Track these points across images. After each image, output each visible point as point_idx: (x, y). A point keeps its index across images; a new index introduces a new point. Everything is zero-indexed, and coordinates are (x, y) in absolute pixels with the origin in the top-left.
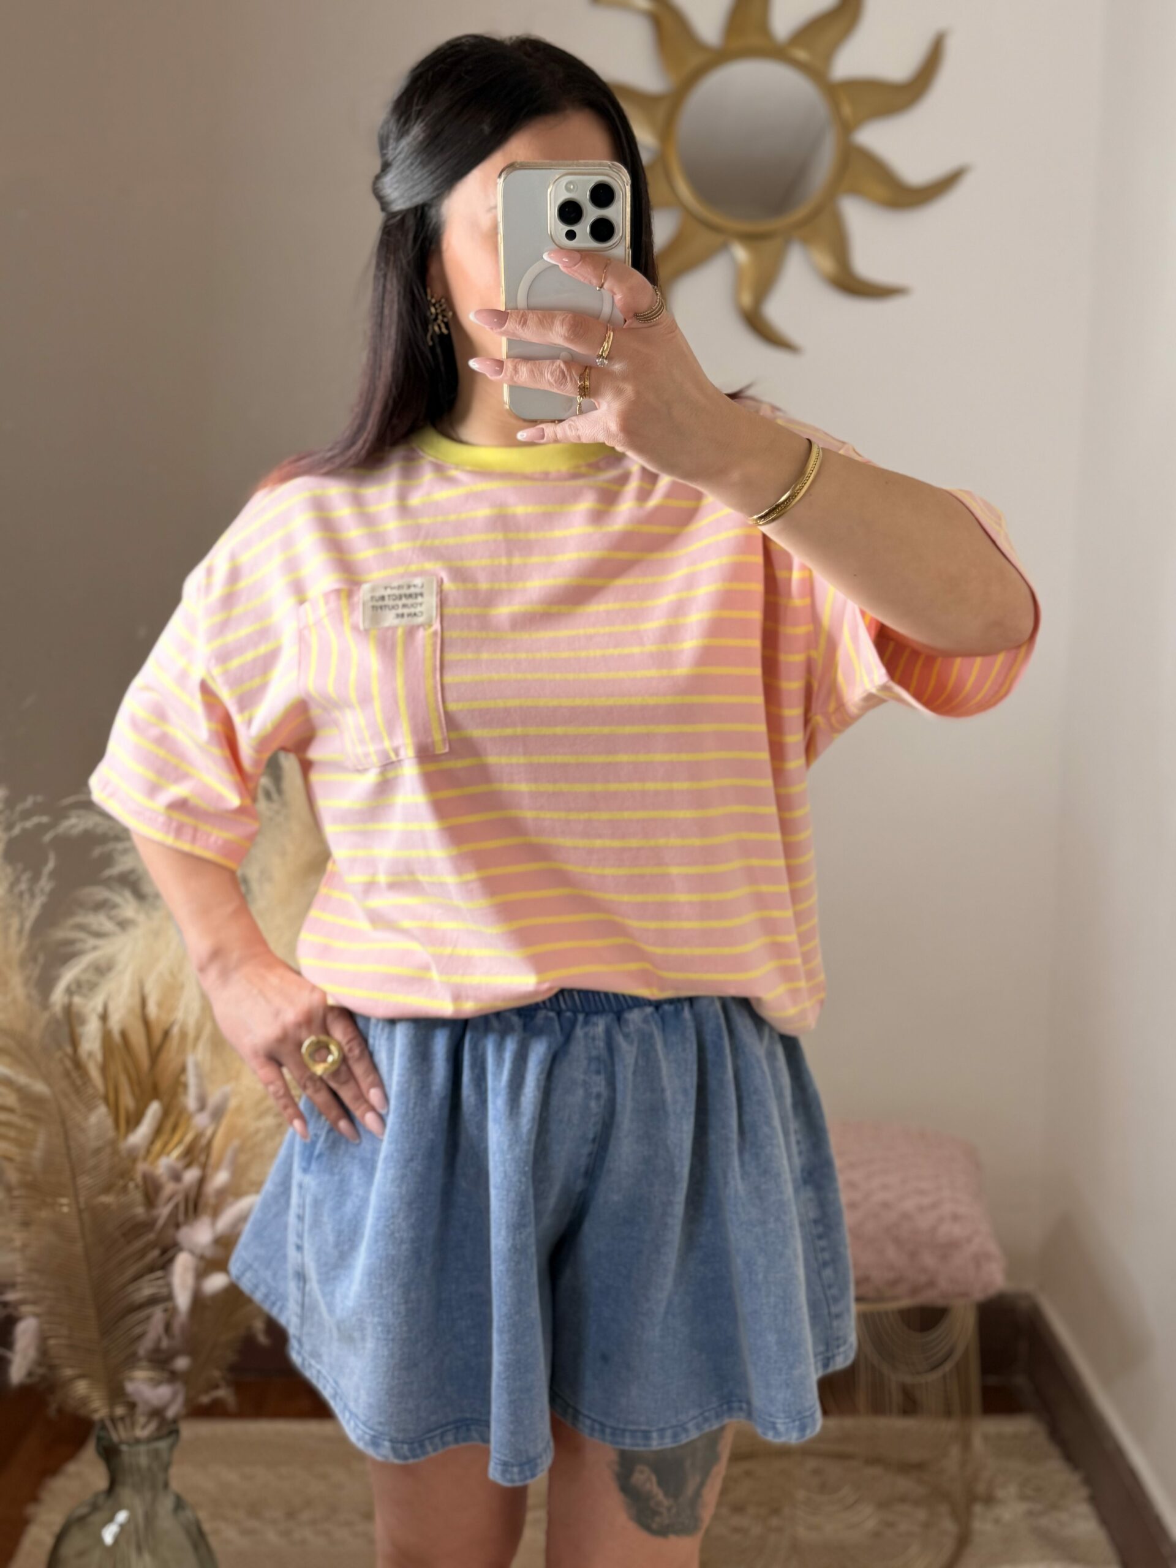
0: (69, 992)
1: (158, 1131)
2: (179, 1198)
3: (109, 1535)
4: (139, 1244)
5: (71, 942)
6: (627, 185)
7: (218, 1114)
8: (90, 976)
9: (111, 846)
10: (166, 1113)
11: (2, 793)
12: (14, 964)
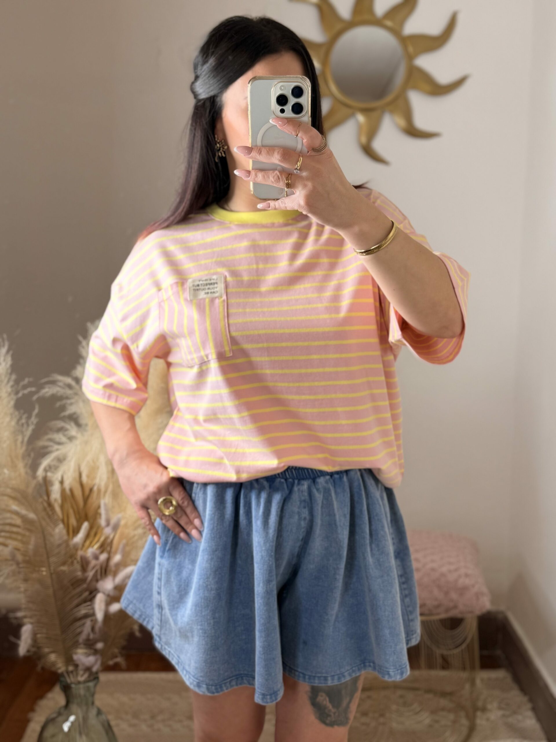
0: (46, 470)
1: (87, 536)
2: (98, 567)
3: (66, 727)
4: (78, 590)
5: (46, 447)
6: (309, 87)
7: (116, 528)
8: (55, 463)
9: (64, 402)
10: (91, 528)
11: (14, 377)
12: (20, 458)
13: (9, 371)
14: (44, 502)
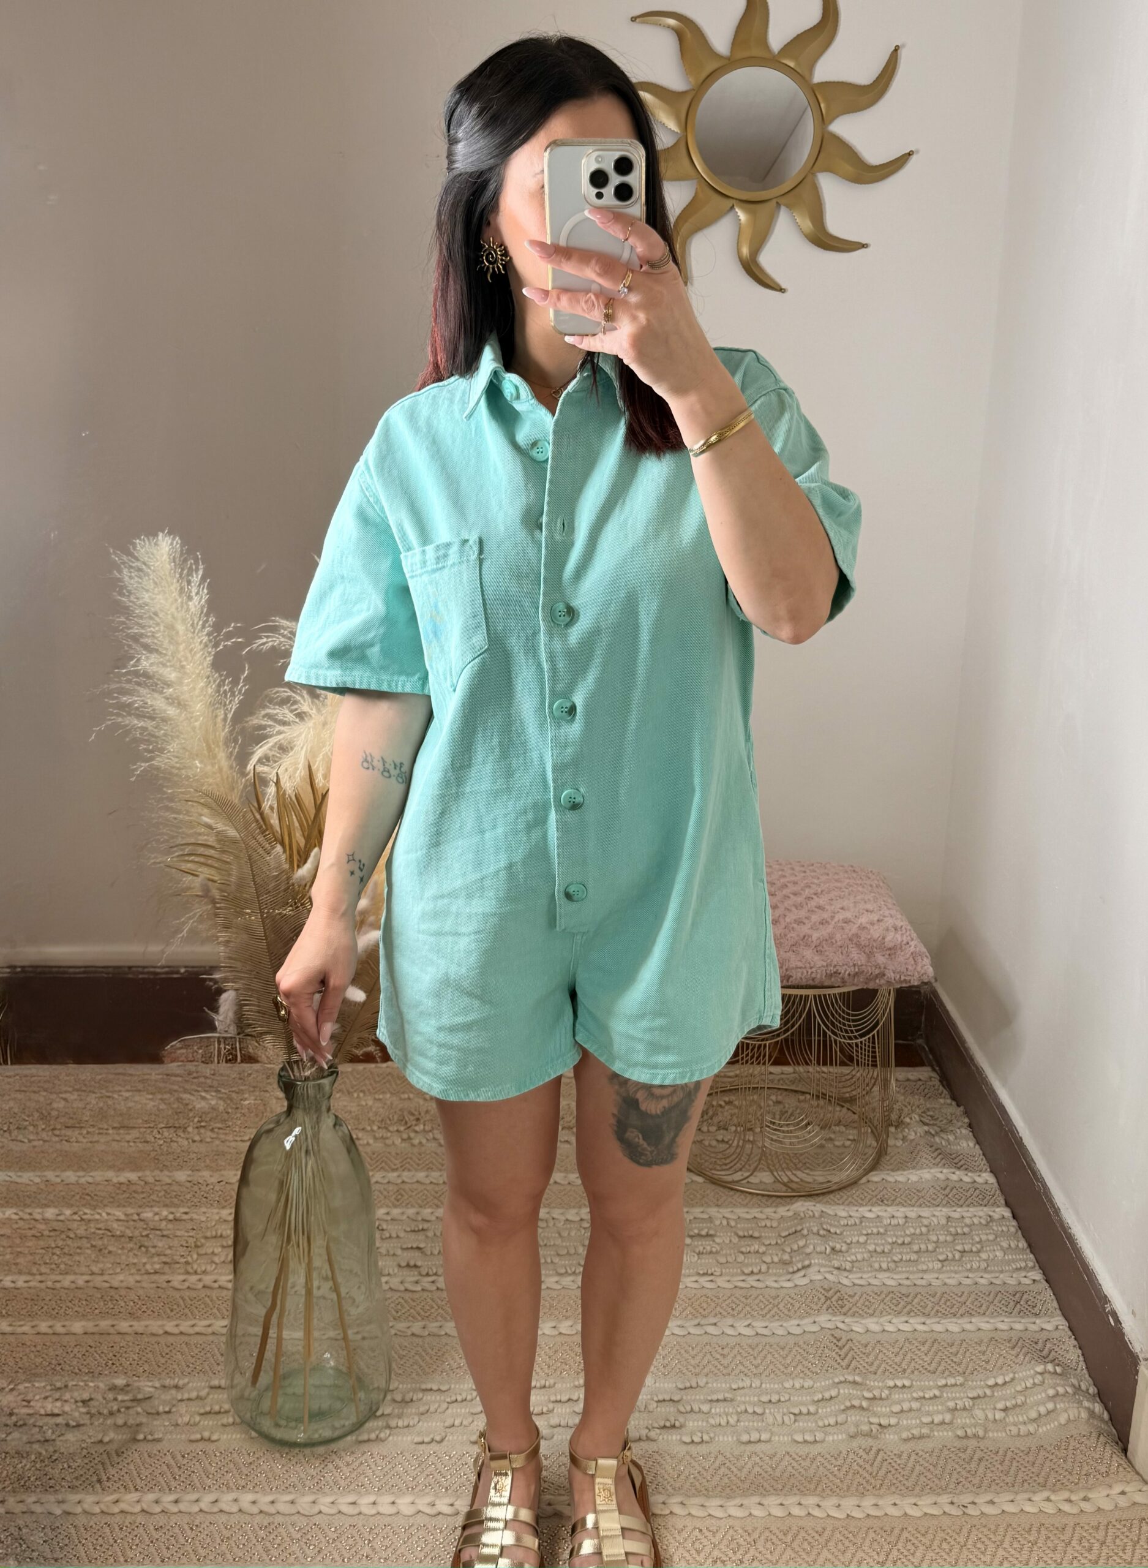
0: (260, 763)
3: (288, 1143)
8: (275, 752)
11: (212, 619)
12: (221, 744)
13: (205, 610)
14: (255, 811)
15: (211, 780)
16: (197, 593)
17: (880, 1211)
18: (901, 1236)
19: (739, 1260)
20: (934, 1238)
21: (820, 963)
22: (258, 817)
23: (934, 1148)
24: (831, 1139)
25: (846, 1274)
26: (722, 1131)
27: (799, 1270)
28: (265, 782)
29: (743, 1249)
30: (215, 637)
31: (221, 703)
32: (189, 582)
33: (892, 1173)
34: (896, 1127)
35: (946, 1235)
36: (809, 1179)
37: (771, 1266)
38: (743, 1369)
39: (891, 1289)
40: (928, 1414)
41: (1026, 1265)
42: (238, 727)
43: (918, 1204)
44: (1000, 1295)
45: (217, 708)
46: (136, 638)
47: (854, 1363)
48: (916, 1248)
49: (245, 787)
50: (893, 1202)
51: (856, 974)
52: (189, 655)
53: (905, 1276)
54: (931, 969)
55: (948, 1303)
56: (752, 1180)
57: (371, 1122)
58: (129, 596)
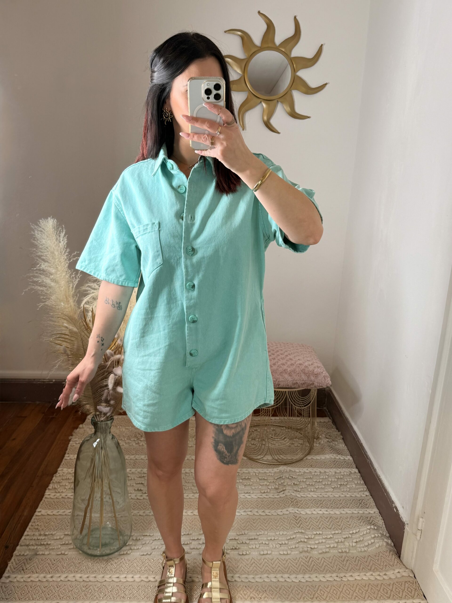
3: (94, 445)
11: (68, 250)
12: (71, 296)
13: (66, 247)
14: (84, 322)
15: (67, 310)
16: (63, 240)
17: (311, 470)
18: (318, 479)
19: (260, 488)
20: (330, 480)
21: (290, 380)
22: (85, 324)
23: (330, 447)
24: (293, 444)
25: (299, 493)
26: (253, 441)
27: (281, 491)
28: (87, 311)
29: (261, 484)
30: (69, 257)
31: (71, 281)
32: (60, 236)
33: (315, 456)
34: (317, 439)
35: (335, 479)
36: (285, 458)
37: (271, 490)
38: (261, 528)
39: (315, 498)
40: (328, 544)
41: (364, 490)
42: (77, 291)
43: (325, 467)
44: (354, 501)
45: (70, 283)
46: (40, 257)
47: (301, 526)
48: (324, 483)
49: (80, 312)
50: (315, 467)
51: (304, 383)
52: (59, 263)
53: (320, 493)
54: (330, 382)
55: (336, 504)
56: (265, 458)
57: (124, 437)
58: (37, 241)
